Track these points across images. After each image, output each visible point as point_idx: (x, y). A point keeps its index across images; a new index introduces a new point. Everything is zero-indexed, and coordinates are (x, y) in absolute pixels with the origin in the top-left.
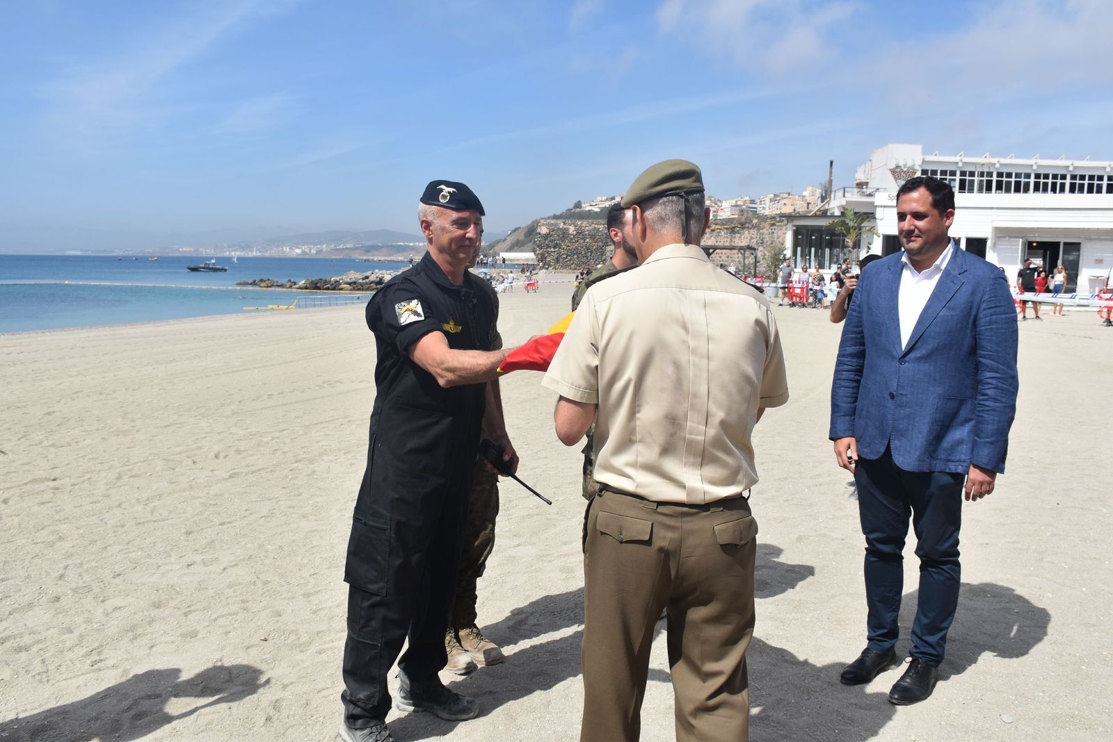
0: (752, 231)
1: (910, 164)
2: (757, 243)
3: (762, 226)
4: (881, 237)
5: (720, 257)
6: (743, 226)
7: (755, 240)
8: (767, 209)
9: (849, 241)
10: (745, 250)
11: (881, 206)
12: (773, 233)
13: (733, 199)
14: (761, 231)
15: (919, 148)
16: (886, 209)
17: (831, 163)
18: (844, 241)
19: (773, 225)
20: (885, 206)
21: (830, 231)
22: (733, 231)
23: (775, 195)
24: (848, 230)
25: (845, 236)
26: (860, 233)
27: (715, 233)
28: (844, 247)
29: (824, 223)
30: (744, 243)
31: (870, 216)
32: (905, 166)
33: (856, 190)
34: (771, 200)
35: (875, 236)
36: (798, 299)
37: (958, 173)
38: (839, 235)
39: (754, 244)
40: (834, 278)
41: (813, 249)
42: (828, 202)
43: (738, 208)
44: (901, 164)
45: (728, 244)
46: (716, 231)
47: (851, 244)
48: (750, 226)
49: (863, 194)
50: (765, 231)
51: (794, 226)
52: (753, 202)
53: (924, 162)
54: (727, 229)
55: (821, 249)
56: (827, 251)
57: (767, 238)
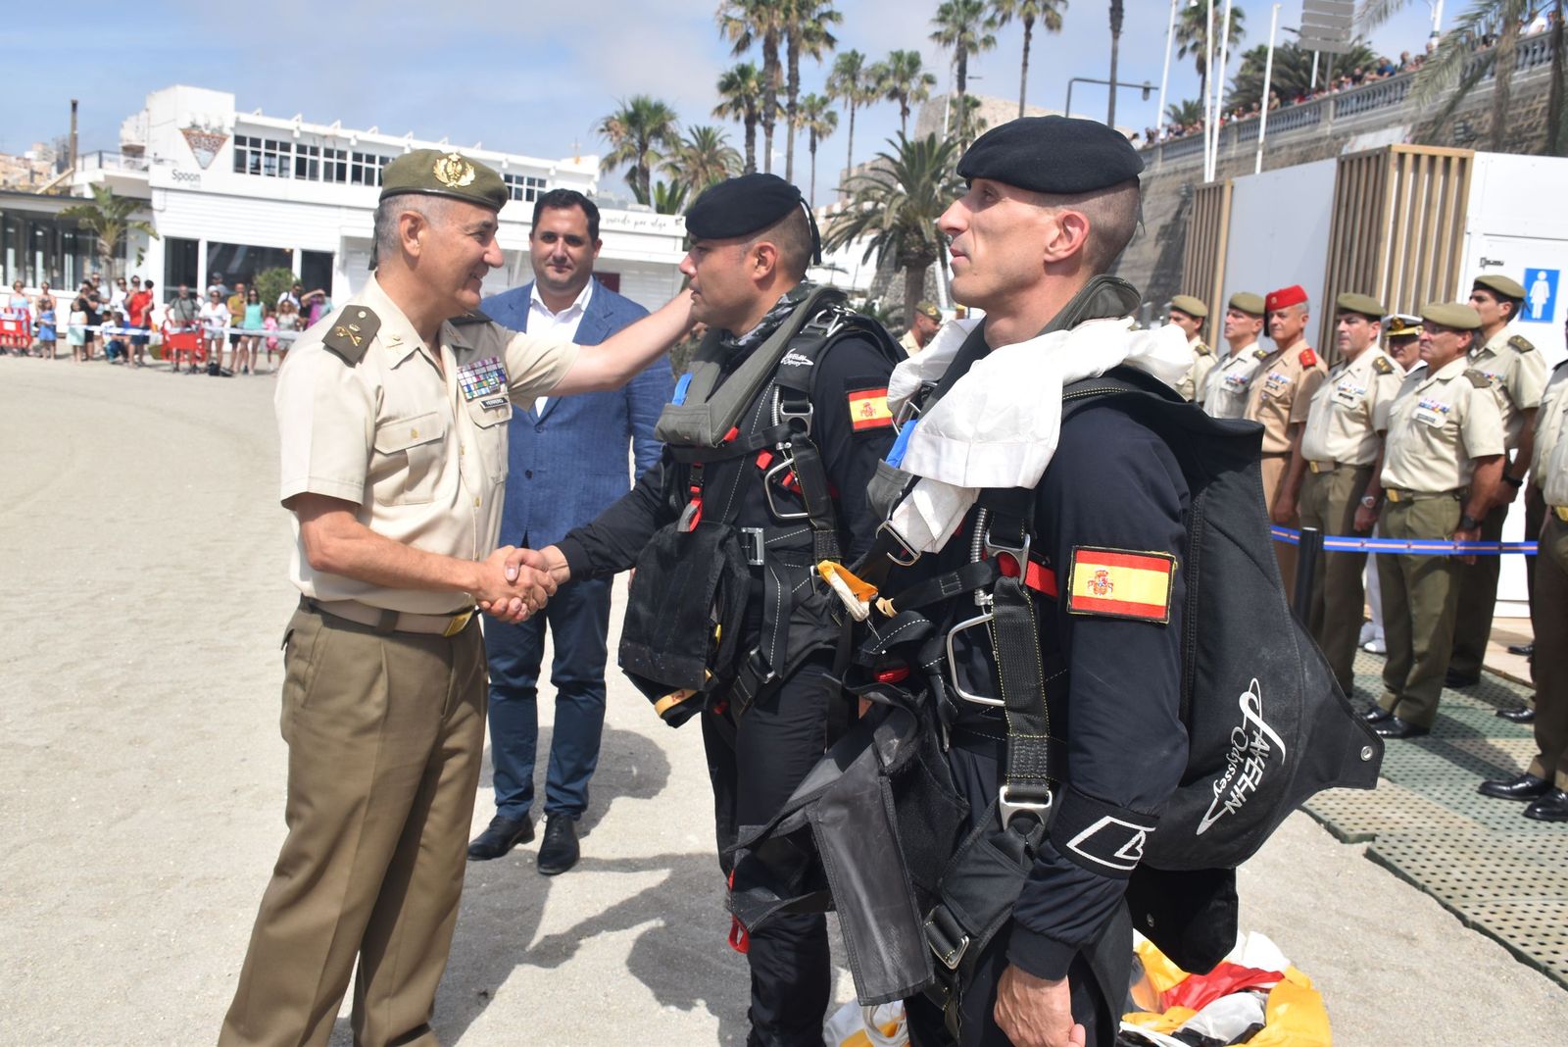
1: (215, 124)
4: (162, 242)
9: (105, 244)
11: (161, 189)
15: (229, 99)
16: (169, 194)
17: (74, 105)
18: (95, 242)
20: (167, 190)
21: (69, 222)
24: (102, 224)
25: (96, 234)
26: (125, 232)
28: (96, 253)
29: (57, 208)
31: (143, 204)
32: (207, 126)
33: (122, 158)
35: (151, 239)
36: (11, 341)
37: (294, 148)
38: (86, 232)
40: (77, 307)
41: (39, 256)
42: (72, 174)
44: (201, 122)
47: (107, 249)
49: (133, 166)
53: (238, 123)
55: (56, 254)
56: (68, 259)
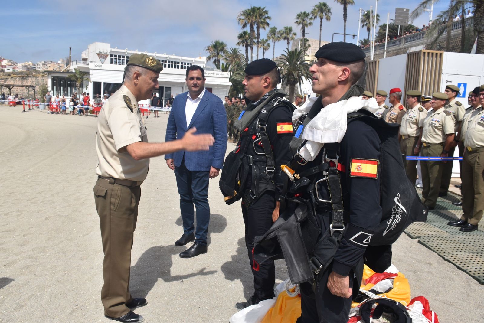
0: (33, 78)
1: (105, 52)
2: (36, 84)
3: (38, 76)
4: (92, 83)
5: (17, 90)
6: (28, 76)
7: (34, 83)
8: (41, 68)
9: (78, 84)
10: (29, 87)
12: (43, 79)
13: (23, 62)
14: (37, 78)
15: (109, 45)
16: (94, 70)
17: (70, 49)
18: (75, 84)
19: (43, 76)
20: (93, 69)
21: (69, 79)
22: (23, 78)
23: (44, 62)
24: (77, 79)
25: (76, 82)
26: (83, 81)
27: (13, 79)
28: (76, 87)
29: (66, 75)
30: (29, 84)
31: (87, 73)
32: (103, 52)
33: (82, 62)
34: (43, 64)
35: (89, 82)
36: (55, 110)
37: (125, 57)
38: (73, 81)
39: (34, 84)
40: (71, 101)
41: (62, 88)
42: (70, 66)
43: (26, 67)
44: (102, 51)
45: (20, 84)
46: (14, 78)
47: (78, 85)
48: (32, 76)
49: (85, 63)
50: (39, 78)
51: (52, 76)
52: (33, 64)
53: (111, 51)
54: (20, 77)
55: (66, 87)
56: (69, 88)
57: (41, 82)
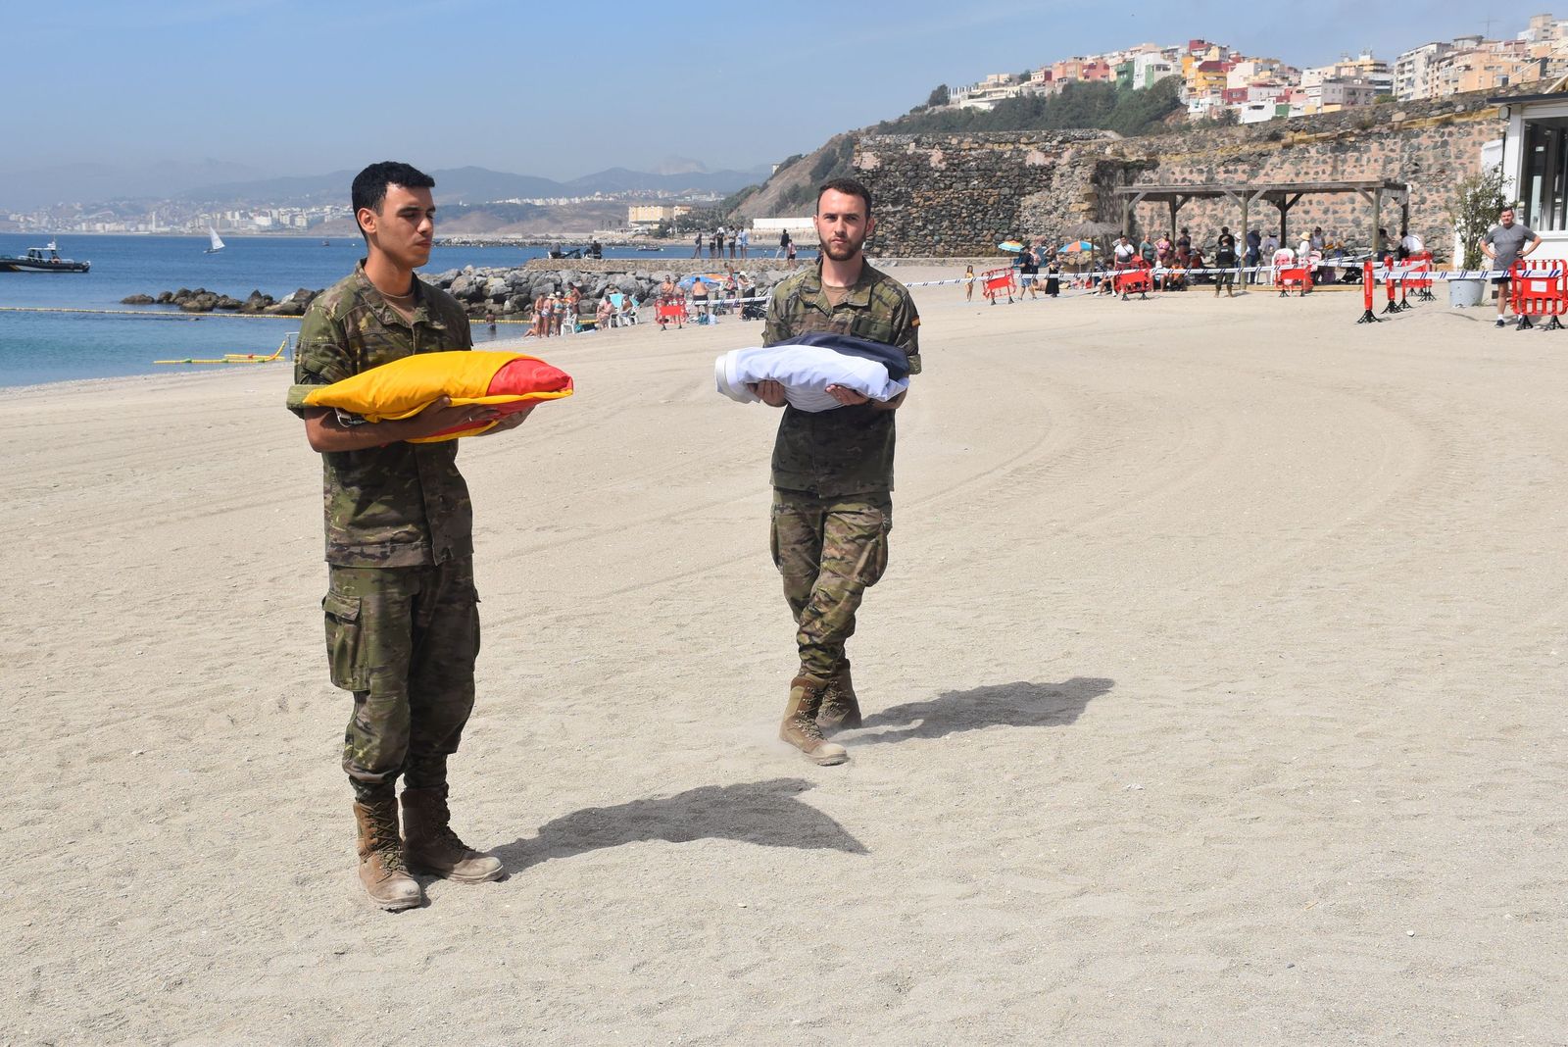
0: (1389, 143)
2: (1404, 173)
3: (1415, 128)
5: (1307, 212)
6: (1365, 129)
7: (1396, 166)
8: (1419, 84)
10: (1376, 192)
12: (1445, 144)
13: (1331, 65)
14: (1413, 141)
19: (1447, 123)
22: (1339, 145)
23: (1440, 45)
27: (1292, 154)
30: (1370, 174)
34: (1430, 61)
39: (1394, 172)
43: (1341, 86)
45: (1325, 179)
46: (1297, 147)
48: (1385, 130)
50: (1423, 140)
51: (1524, 122)
52: (1380, 67)
54: (1324, 140)
57: (1429, 158)
